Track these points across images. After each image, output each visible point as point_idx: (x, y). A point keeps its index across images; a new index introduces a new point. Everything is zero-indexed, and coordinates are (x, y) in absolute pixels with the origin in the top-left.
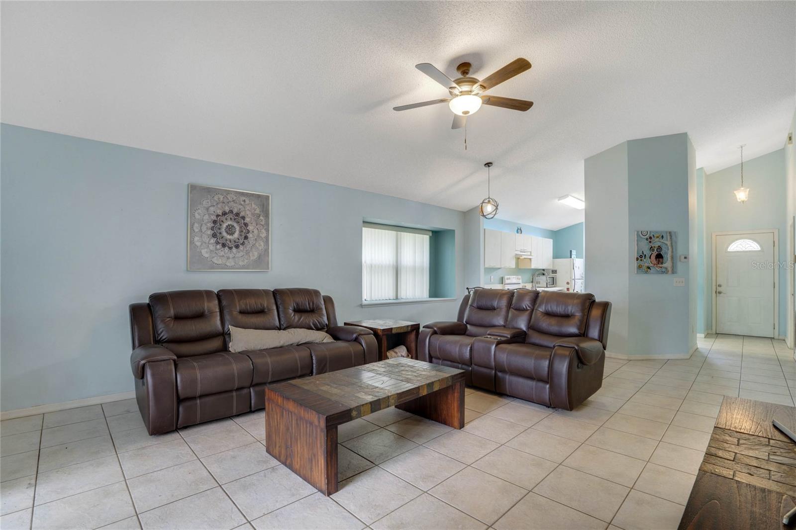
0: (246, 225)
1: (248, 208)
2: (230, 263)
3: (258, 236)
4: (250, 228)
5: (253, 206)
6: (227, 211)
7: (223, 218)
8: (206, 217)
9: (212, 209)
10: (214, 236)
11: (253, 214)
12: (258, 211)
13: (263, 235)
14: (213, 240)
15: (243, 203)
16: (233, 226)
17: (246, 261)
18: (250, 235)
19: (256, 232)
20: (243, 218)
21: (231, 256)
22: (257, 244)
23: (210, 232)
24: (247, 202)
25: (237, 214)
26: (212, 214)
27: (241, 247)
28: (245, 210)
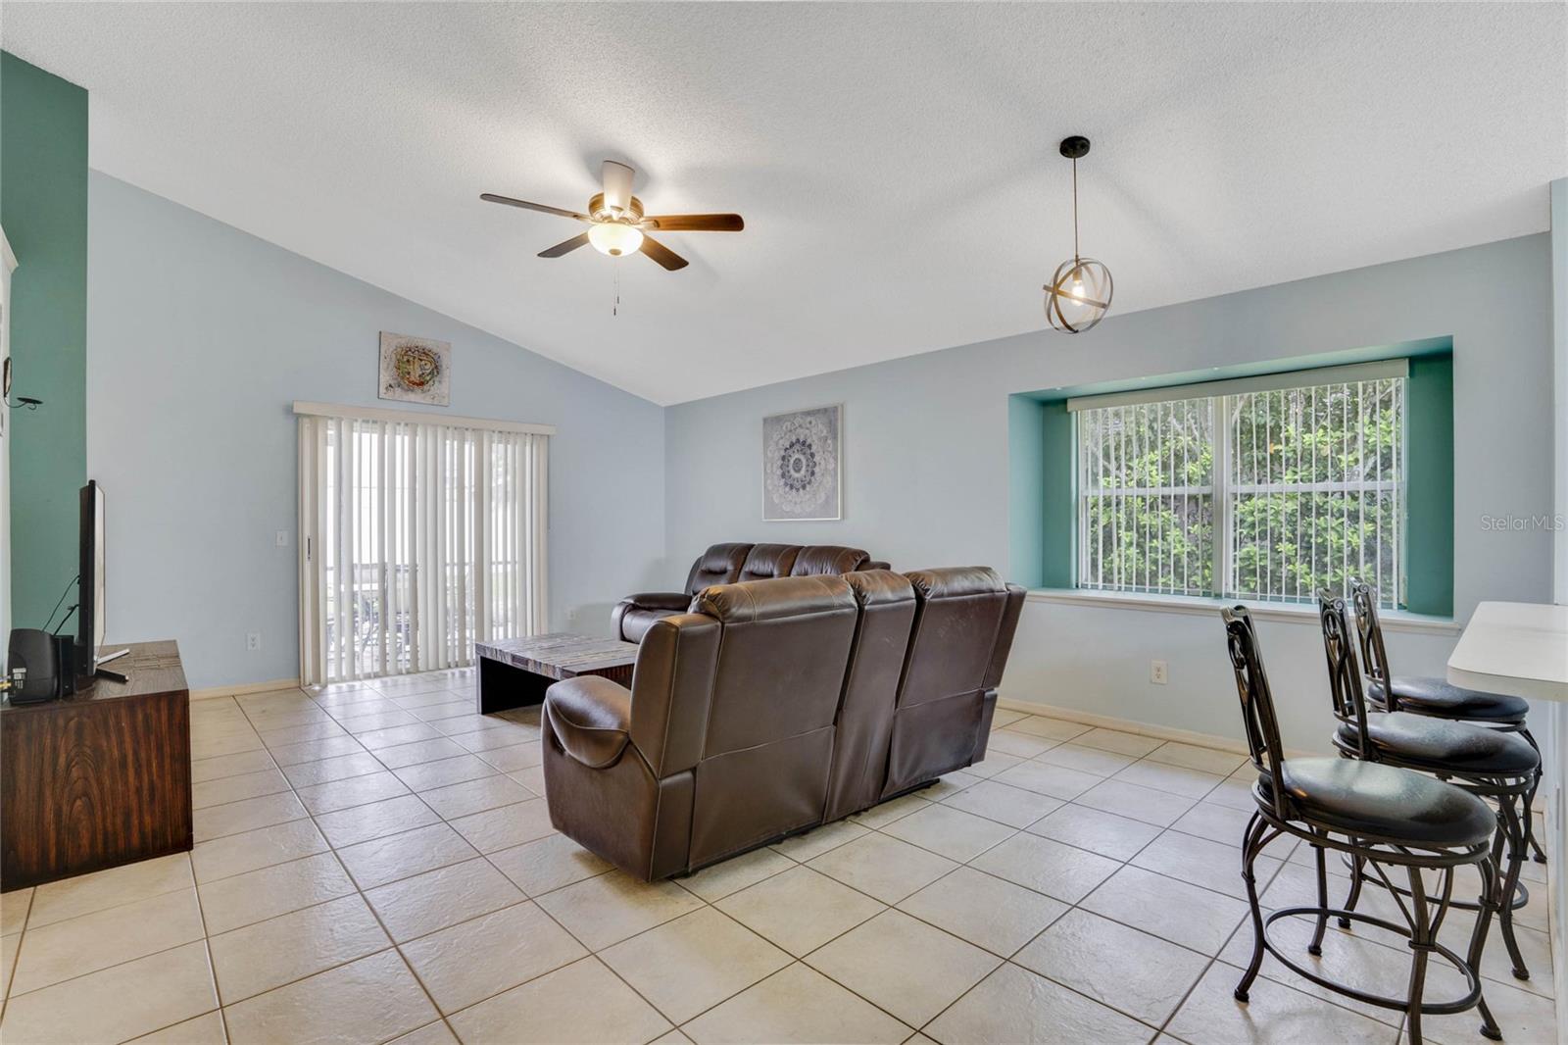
0: (812, 455)
1: (814, 431)
2: (798, 509)
3: (826, 469)
4: (817, 459)
5: (820, 426)
6: (794, 441)
7: (790, 452)
8: (776, 454)
9: (781, 442)
10: (783, 476)
11: (820, 439)
12: (825, 433)
13: (831, 467)
14: (783, 481)
15: (808, 425)
16: (800, 460)
17: (813, 506)
18: (817, 470)
19: (823, 462)
20: (810, 446)
21: (798, 500)
22: (825, 481)
23: (779, 472)
24: (814, 422)
25: (804, 443)
26: (781, 449)
27: (808, 487)
28: (811, 436)
